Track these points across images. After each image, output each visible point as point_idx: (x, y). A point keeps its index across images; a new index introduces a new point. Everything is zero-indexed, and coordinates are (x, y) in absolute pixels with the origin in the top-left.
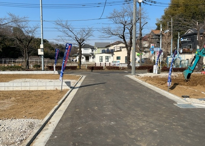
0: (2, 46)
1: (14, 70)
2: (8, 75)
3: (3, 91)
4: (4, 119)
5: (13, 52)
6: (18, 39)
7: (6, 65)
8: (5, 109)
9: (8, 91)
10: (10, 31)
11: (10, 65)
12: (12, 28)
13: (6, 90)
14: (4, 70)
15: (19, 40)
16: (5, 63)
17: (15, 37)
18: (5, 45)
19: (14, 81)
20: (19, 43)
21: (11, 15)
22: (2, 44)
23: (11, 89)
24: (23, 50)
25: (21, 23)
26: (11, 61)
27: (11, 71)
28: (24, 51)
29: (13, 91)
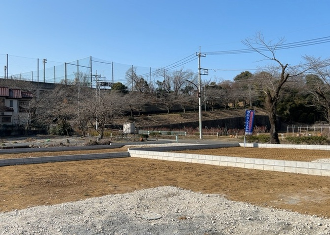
0: (290, 105)
1: (313, 143)
2: (305, 150)
3: (306, 175)
4: (323, 217)
5: (306, 114)
6: (318, 93)
7: (298, 135)
8: (319, 202)
9: (312, 176)
10: (302, 82)
11: (303, 135)
12: (304, 78)
13: (309, 174)
14: (298, 143)
15: (320, 95)
16: (296, 131)
17: (313, 92)
18: (294, 103)
19: (319, 160)
20: (320, 100)
21: (308, 59)
22: (290, 103)
23: (318, 173)
24: (327, 110)
25: (325, 68)
26: (306, 129)
27: (309, 144)
28: (328, 113)
29: (321, 176)
